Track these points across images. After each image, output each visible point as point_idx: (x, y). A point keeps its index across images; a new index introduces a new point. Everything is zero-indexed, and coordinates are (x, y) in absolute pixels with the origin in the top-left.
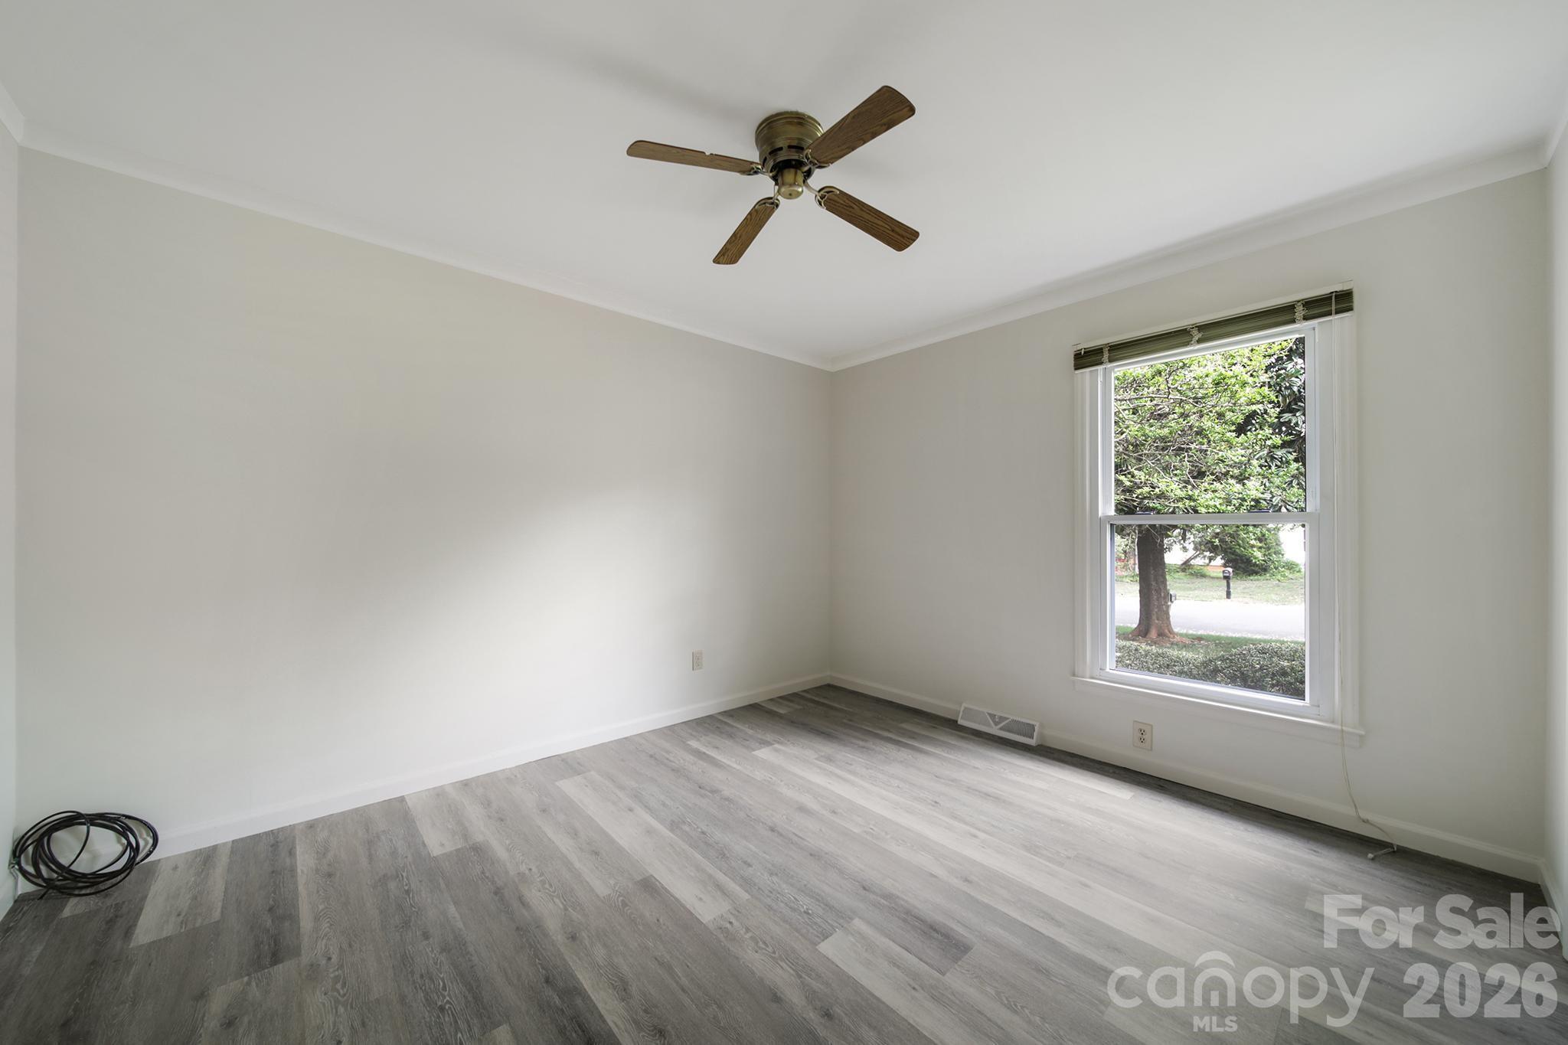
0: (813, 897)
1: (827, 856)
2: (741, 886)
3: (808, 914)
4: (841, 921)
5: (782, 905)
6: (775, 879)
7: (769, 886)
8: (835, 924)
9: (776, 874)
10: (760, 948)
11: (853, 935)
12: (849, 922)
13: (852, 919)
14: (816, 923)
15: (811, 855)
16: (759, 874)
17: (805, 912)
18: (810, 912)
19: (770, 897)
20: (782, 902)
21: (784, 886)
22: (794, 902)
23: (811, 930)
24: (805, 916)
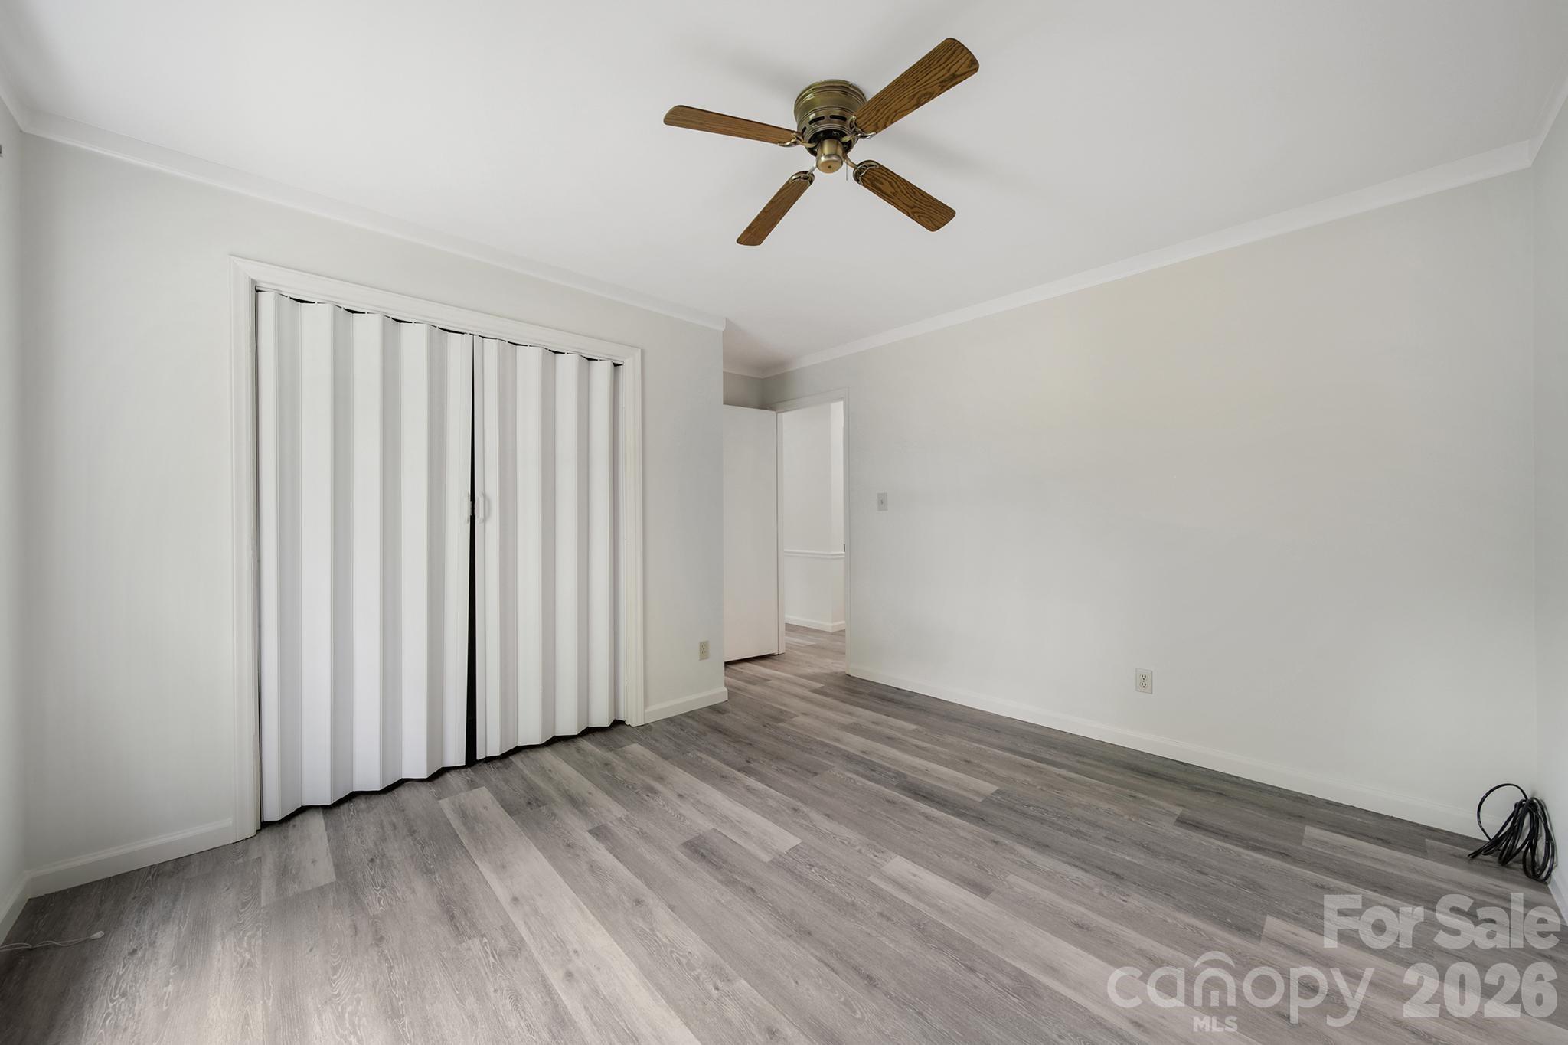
0: (807, 880)
1: (790, 933)
2: (881, 890)
3: (810, 865)
4: (781, 860)
5: (834, 872)
6: (849, 900)
7: (852, 890)
8: (787, 857)
9: (847, 903)
10: (846, 840)
11: (773, 850)
12: (774, 859)
13: (772, 862)
14: (803, 857)
15: (810, 933)
16: (867, 904)
17: (813, 866)
18: (808, 866)
19: (848, 879)
20: (835, 875)
21: (836, 891)
22: (824, 874)
23: (807, 852)
24: (812, 863)
